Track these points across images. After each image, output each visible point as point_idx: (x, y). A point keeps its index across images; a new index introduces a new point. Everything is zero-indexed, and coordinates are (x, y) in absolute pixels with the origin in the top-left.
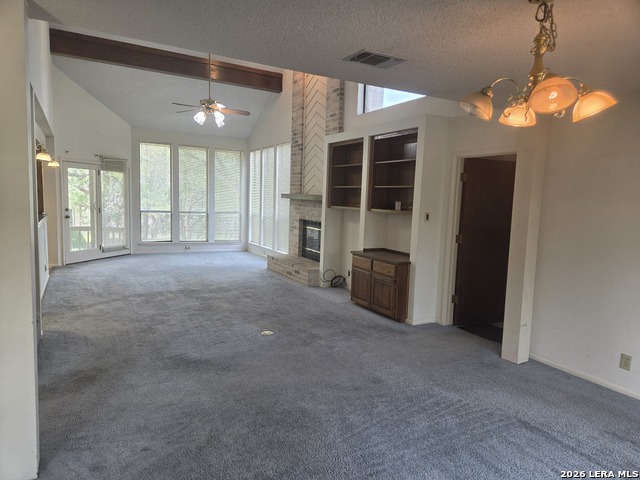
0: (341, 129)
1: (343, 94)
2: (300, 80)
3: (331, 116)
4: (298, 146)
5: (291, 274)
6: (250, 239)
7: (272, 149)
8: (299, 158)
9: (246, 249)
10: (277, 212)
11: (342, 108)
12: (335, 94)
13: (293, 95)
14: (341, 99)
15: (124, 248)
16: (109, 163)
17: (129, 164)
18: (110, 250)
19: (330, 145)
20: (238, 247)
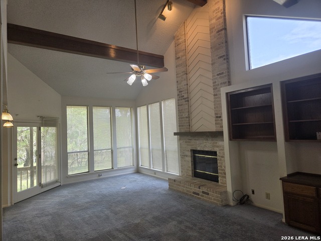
0: (229, 83)
1: (228, 59)
2: (182, 56)
3: (218, 75)
4: (185, 99)
5: (198, 194)
6: (140, 164)
7: (158, 104)
8: (187, 107)
9: (138, 171)
10: (164, 145)
11: (228, 68)
12: (222, 59)
13: (176, 67)
14: (228, 62)
15: (56, 182)
16: (47, 122)
17: (60, 121)
18: (47, 185)
19: (227, 94)
20: (131, 171)
